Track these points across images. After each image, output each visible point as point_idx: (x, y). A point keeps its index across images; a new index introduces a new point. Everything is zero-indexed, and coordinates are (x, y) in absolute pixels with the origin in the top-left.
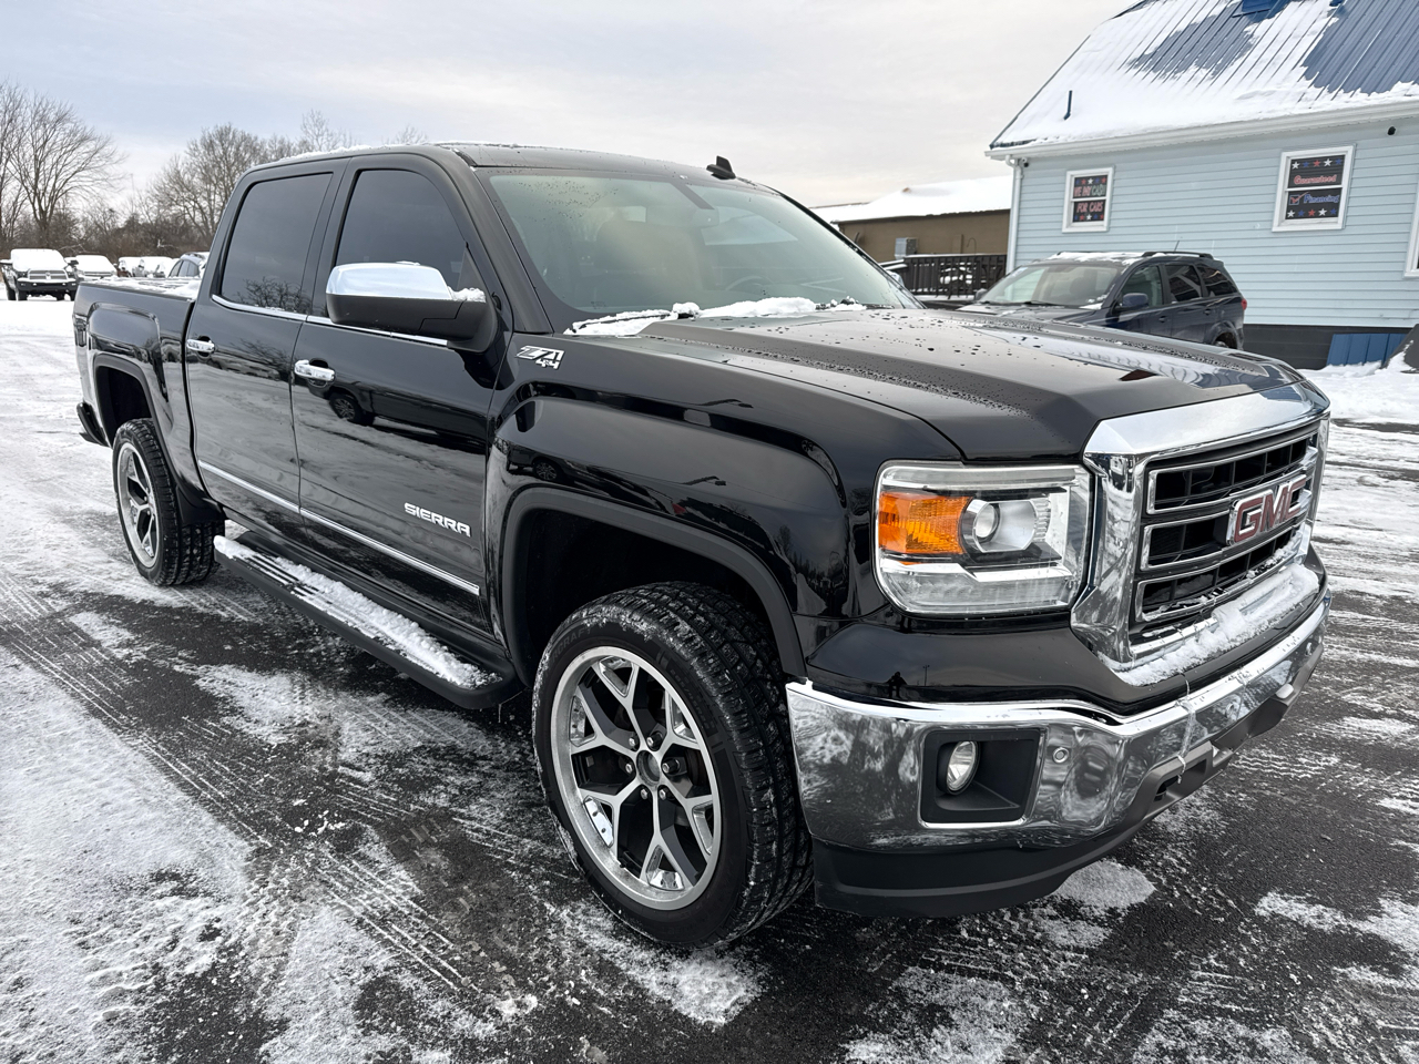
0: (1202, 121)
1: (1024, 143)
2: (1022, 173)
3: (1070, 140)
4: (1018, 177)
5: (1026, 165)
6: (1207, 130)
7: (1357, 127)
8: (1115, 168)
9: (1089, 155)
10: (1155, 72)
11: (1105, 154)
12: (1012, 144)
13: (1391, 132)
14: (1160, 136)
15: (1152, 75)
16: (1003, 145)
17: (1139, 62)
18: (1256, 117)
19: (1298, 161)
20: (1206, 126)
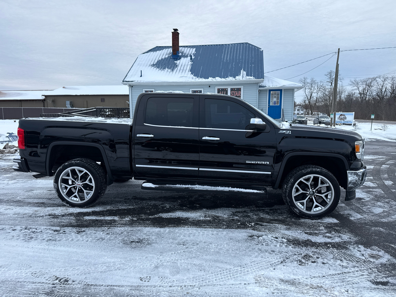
0: (175, 81)
1: (132, 81)
2: (131, 89)
3: (144, 82)
4: (130, 89)
5: (132, 87)
6: (176, 83)
7: (203, 85)
8: (155, 89)
9: (148, 86)
10: (158, 68)
11: (153, 86)
12: (129, 81)
13: (210, 87)
14: (166, 83)
15: (158, 69)
16: (126, 81)
17: (153, 65)
18: (185, 81)
19: (193, 91)
20: (175, 82)
